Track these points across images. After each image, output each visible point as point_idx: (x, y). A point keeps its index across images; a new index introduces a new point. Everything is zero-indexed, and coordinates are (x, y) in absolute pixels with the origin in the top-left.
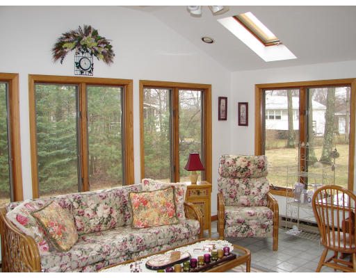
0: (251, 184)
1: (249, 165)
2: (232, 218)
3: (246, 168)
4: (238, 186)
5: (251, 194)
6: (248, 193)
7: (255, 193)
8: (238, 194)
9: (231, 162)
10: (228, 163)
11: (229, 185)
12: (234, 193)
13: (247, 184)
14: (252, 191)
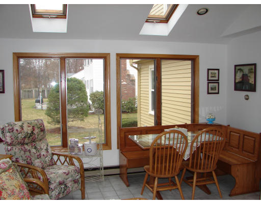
0: (39, 147)
1: (34, 130)
2: (55, 182)
3: (32, 132)
4: (30, 151)
5: (42, 157)
6: (39, 157)
7: (45, 154)
8: (33, 159)
9: (19, 129)
10: (17, 130)
11: (22, 152)
12: (29, 159)
13: (36, 148)
14: (42, 154)
